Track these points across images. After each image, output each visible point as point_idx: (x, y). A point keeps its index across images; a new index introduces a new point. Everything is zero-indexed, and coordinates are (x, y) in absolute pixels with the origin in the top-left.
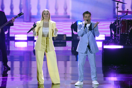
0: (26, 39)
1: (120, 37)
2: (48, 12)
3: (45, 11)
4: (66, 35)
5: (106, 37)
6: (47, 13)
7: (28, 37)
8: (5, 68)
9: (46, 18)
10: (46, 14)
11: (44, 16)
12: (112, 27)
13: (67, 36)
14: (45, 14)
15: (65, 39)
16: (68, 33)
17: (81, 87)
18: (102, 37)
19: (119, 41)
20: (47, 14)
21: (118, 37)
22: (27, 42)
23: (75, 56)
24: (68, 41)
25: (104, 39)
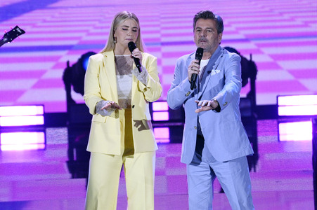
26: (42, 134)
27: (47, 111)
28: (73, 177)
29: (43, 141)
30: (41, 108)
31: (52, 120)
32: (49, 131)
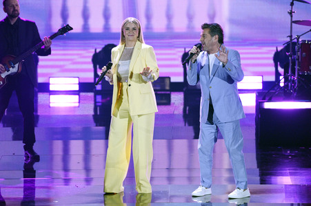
0: (77, 88)
1: (299, 82)
2: (136, 23)
3: (128, 21)
4: (170, 78)
5: (264, 83)
6: (133, 26)
7: (80, 84)
8: (27, 157)
9: (131, 38)
10: (131, 28)
11: (126, 33)
12: (279, 58)
13: (174, 79)
14: (128, 29)
15: (168, 88)
16: (176, 74)
17: (205, 199)
18: (253, 82)
19: (295, 91)
20: (134, 29)
21: (293, 81)
22: (79, 95)
23: (191, 127)
24: (176, 93)
25: (260, 87)
26: (77, 96)
27: (81, 81)
28: (97, 126)
29: (78, 101)
30: (77, 79)
31: (84, 87)
32: (82, 94)
